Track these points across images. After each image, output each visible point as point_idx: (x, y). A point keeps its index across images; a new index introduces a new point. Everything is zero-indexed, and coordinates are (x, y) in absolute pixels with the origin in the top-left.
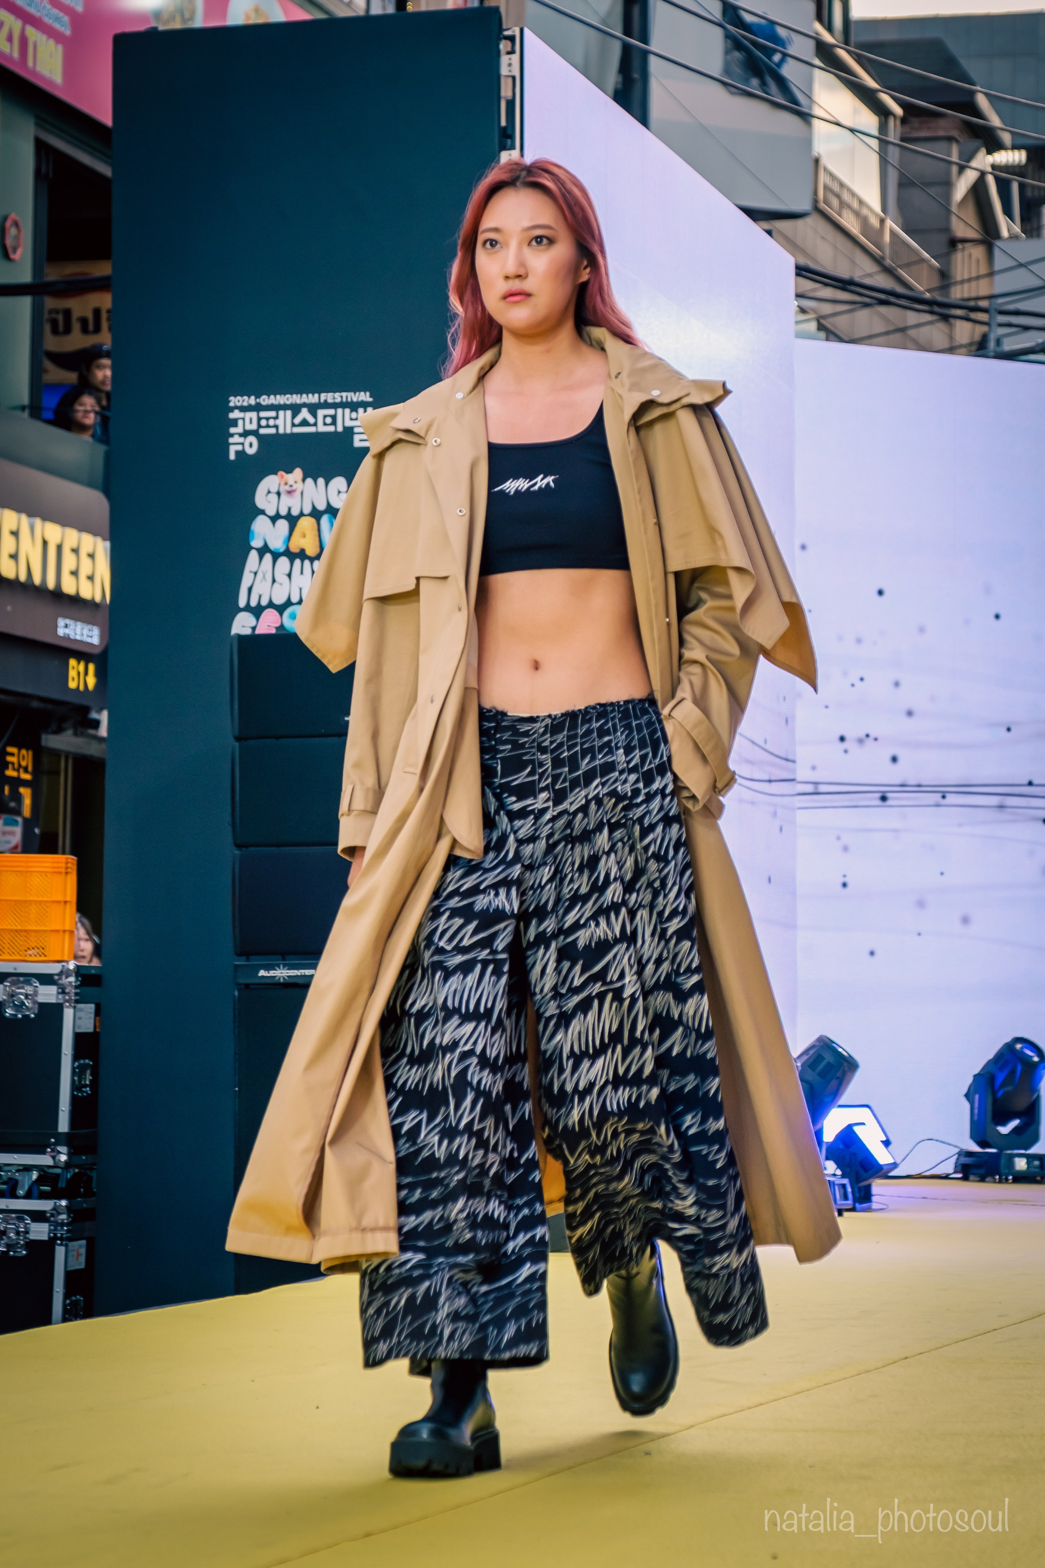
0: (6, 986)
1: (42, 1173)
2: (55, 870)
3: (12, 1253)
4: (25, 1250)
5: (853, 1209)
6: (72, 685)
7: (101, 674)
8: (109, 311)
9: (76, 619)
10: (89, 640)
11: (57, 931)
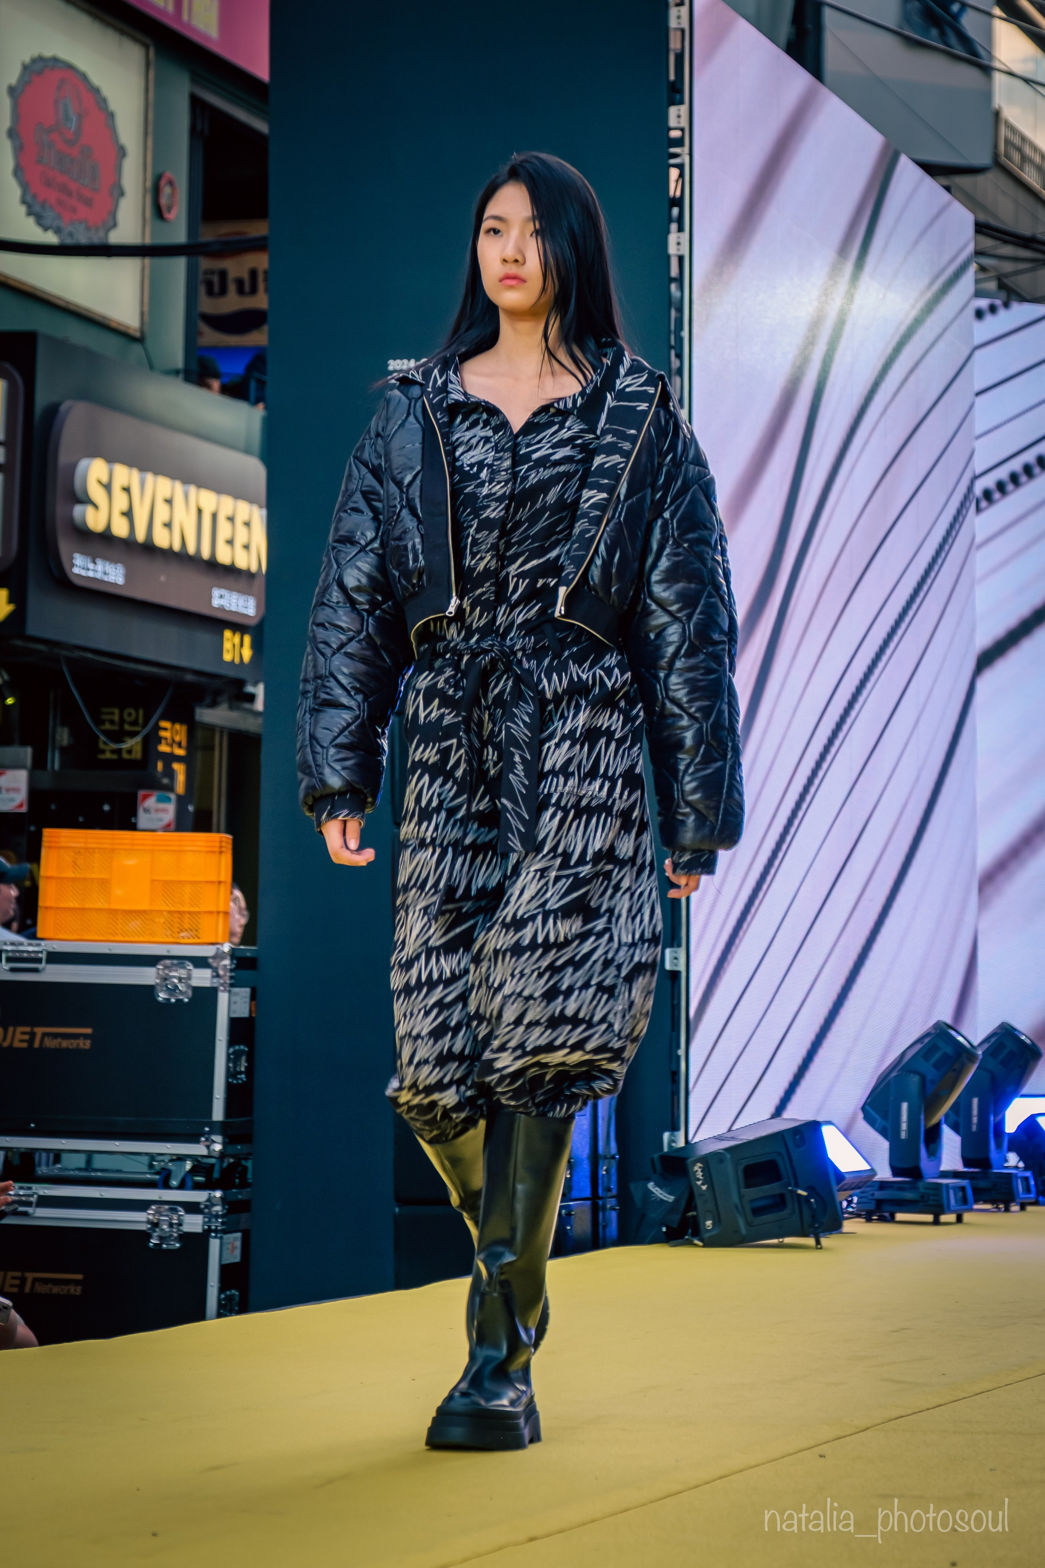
0: (159, 969)
1: (196, 1163)
2: (209, 849)
3: (164, 1246)
4: (179, 1242)
5: (1036, 1203)
6: (227, 657)
7: (256, 646)
8: (266, 272)
9: (231, 589)
10: (244, 611)
11: (211, 912)
